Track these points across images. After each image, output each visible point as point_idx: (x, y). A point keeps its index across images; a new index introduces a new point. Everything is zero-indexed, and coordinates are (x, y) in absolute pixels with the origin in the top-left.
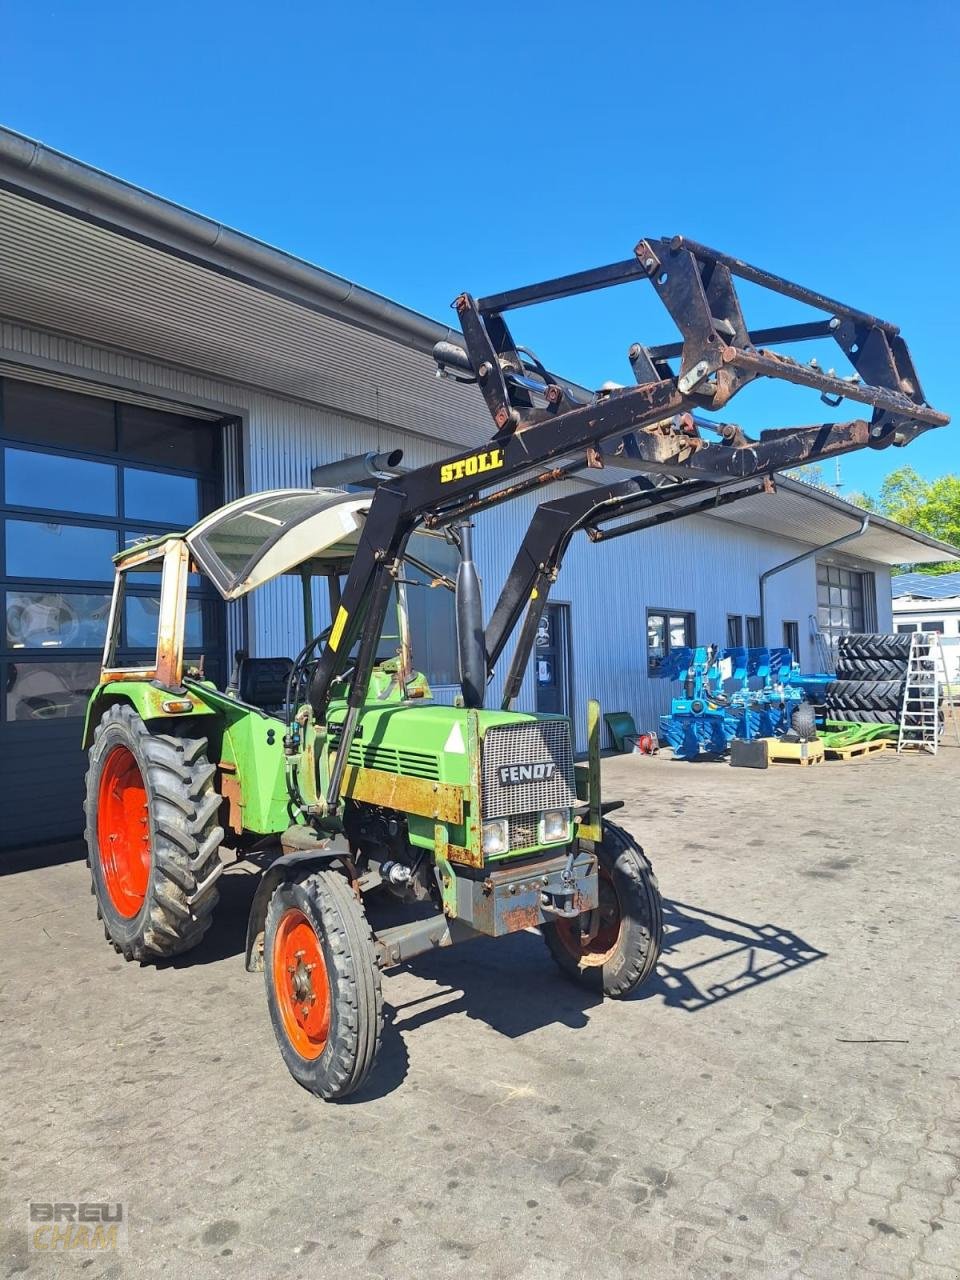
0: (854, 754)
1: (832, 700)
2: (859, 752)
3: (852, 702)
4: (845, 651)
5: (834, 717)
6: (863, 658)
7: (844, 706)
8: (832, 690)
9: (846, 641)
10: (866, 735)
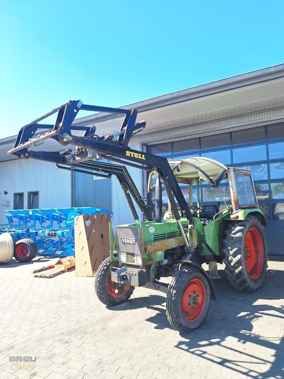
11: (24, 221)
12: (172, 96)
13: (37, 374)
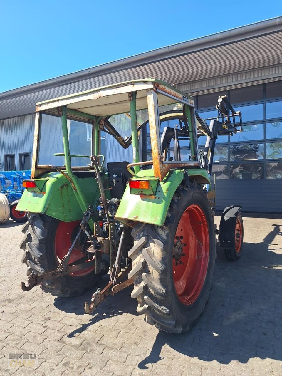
11: (18, 182)
12: (170, 49)
13: (52, 319)
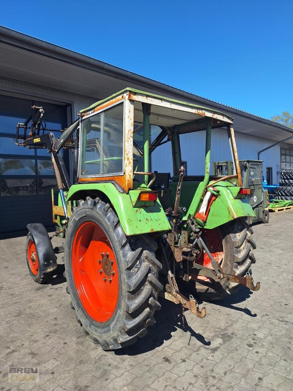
0: (279, 210)
1: (277, 193)
2: (282, 210)
3: (283, 193)
4: (282, 177)
5: (277, 198)
6: (287, 179)
7: (281, 195)
8: (277, 190)
9: (283, 173)
10: (286, 204)
